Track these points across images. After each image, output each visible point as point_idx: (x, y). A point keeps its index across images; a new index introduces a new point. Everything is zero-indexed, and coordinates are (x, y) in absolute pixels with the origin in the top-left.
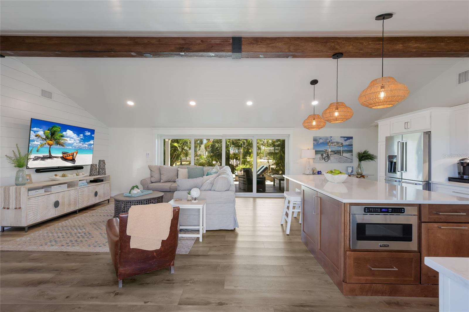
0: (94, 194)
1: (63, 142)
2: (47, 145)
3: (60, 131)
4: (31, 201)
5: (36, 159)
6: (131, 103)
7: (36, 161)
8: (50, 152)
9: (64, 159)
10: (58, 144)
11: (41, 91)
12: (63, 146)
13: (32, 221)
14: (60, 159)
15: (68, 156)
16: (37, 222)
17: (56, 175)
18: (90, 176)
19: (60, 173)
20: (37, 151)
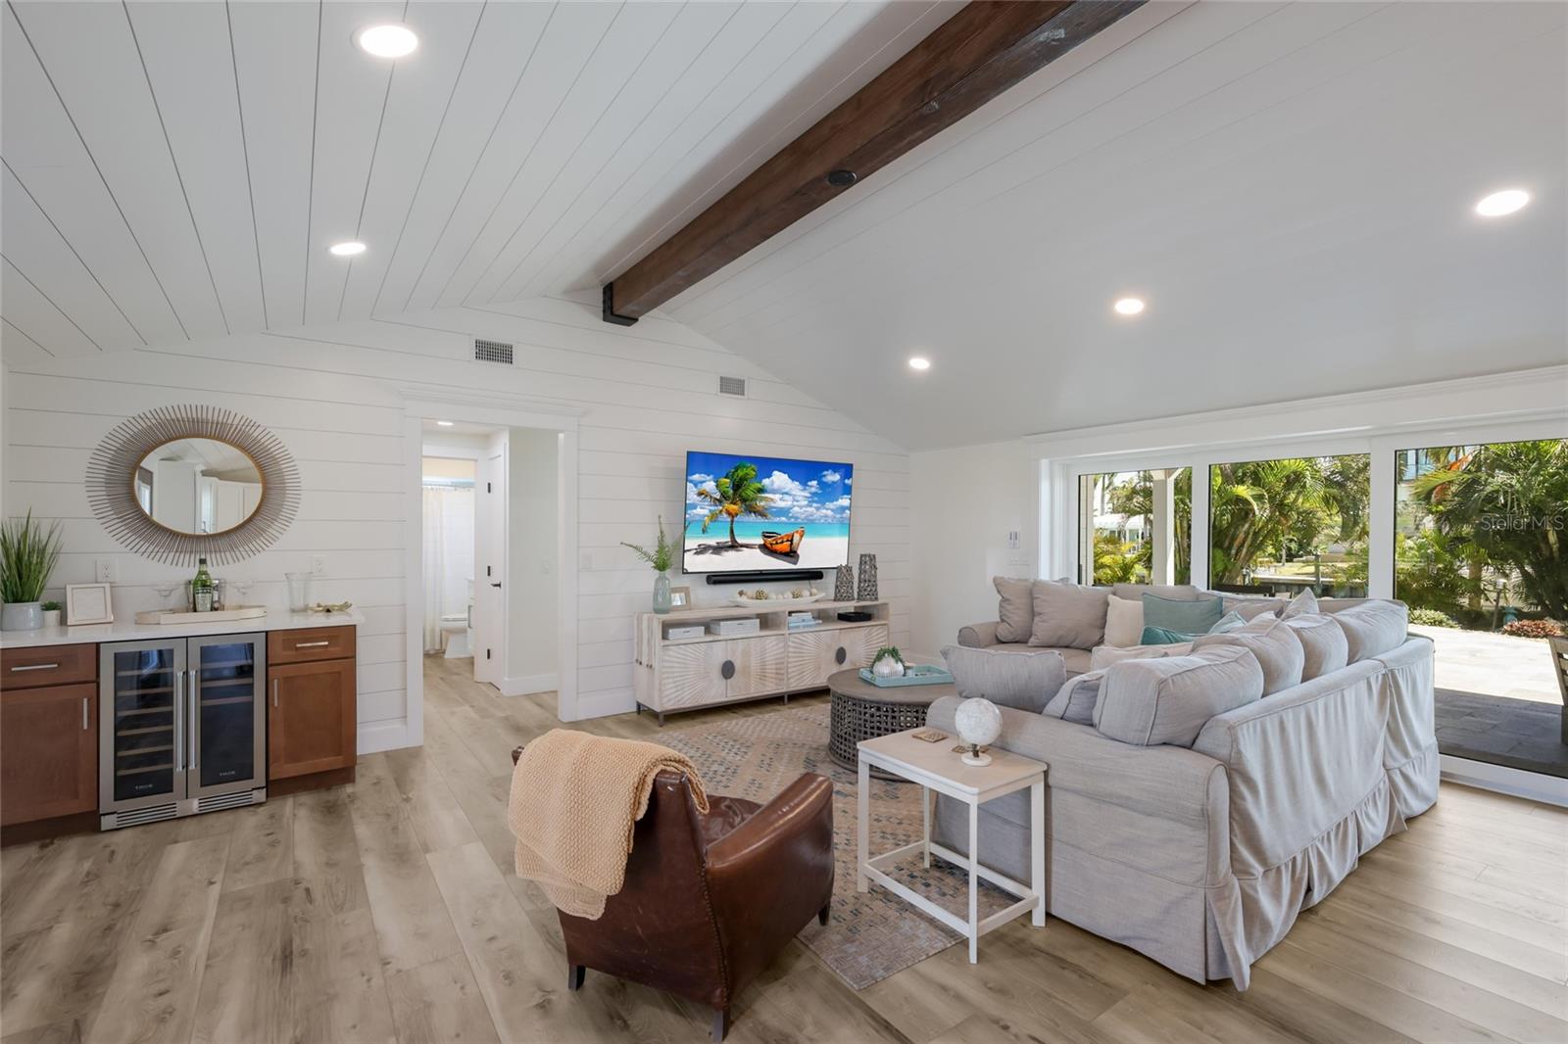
0: (833, 655)
1: (763, 507)
2: (725, 515)
3: (756, 476)
4: (671, 653)
5: (702, 550)
6: (919, 364)
7: (701, 556)
8: (732, 532)
9: (767, 549)
10: (750, 512)
11: (719, 380)
12: (766, 516)
13: (673, 702)
14: (758, 551)
15: (777, 543)
16: (683, 706)
17: (741, 593)
18: (835, 600)
19: (751, 588)
20: (704, 531)
